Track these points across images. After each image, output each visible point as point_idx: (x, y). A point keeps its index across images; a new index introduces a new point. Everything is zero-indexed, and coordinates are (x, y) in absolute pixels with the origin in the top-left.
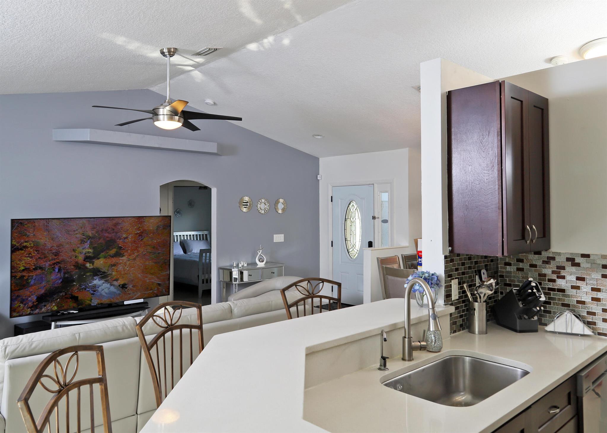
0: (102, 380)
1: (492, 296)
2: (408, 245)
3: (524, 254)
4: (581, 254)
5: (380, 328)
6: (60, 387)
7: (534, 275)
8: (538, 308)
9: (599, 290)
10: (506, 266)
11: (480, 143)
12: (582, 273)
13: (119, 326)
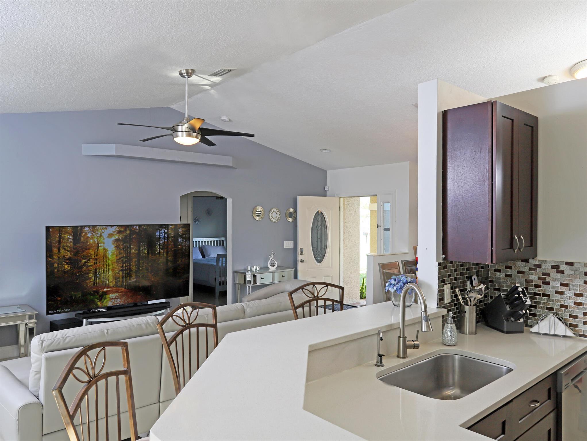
0: (127, 372)
1: (482, 300)
2: (408, 251)
3: (513, 262)
4: (565, 262)
5: (377, 328)
6: (90, 378)
7: (521, 281)
8: (524, 312)
9: (581, 295)
10: (496, 273)
11: (473, 159)
12: (566, 279)
13: (143, 324)
